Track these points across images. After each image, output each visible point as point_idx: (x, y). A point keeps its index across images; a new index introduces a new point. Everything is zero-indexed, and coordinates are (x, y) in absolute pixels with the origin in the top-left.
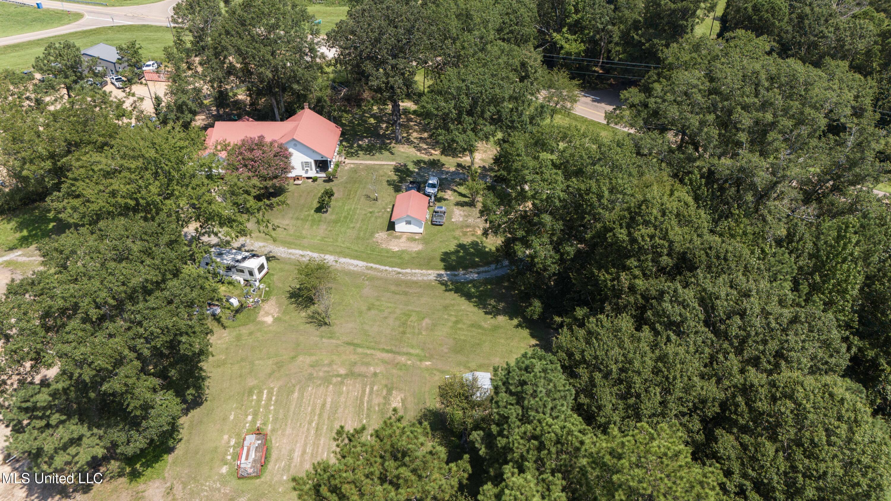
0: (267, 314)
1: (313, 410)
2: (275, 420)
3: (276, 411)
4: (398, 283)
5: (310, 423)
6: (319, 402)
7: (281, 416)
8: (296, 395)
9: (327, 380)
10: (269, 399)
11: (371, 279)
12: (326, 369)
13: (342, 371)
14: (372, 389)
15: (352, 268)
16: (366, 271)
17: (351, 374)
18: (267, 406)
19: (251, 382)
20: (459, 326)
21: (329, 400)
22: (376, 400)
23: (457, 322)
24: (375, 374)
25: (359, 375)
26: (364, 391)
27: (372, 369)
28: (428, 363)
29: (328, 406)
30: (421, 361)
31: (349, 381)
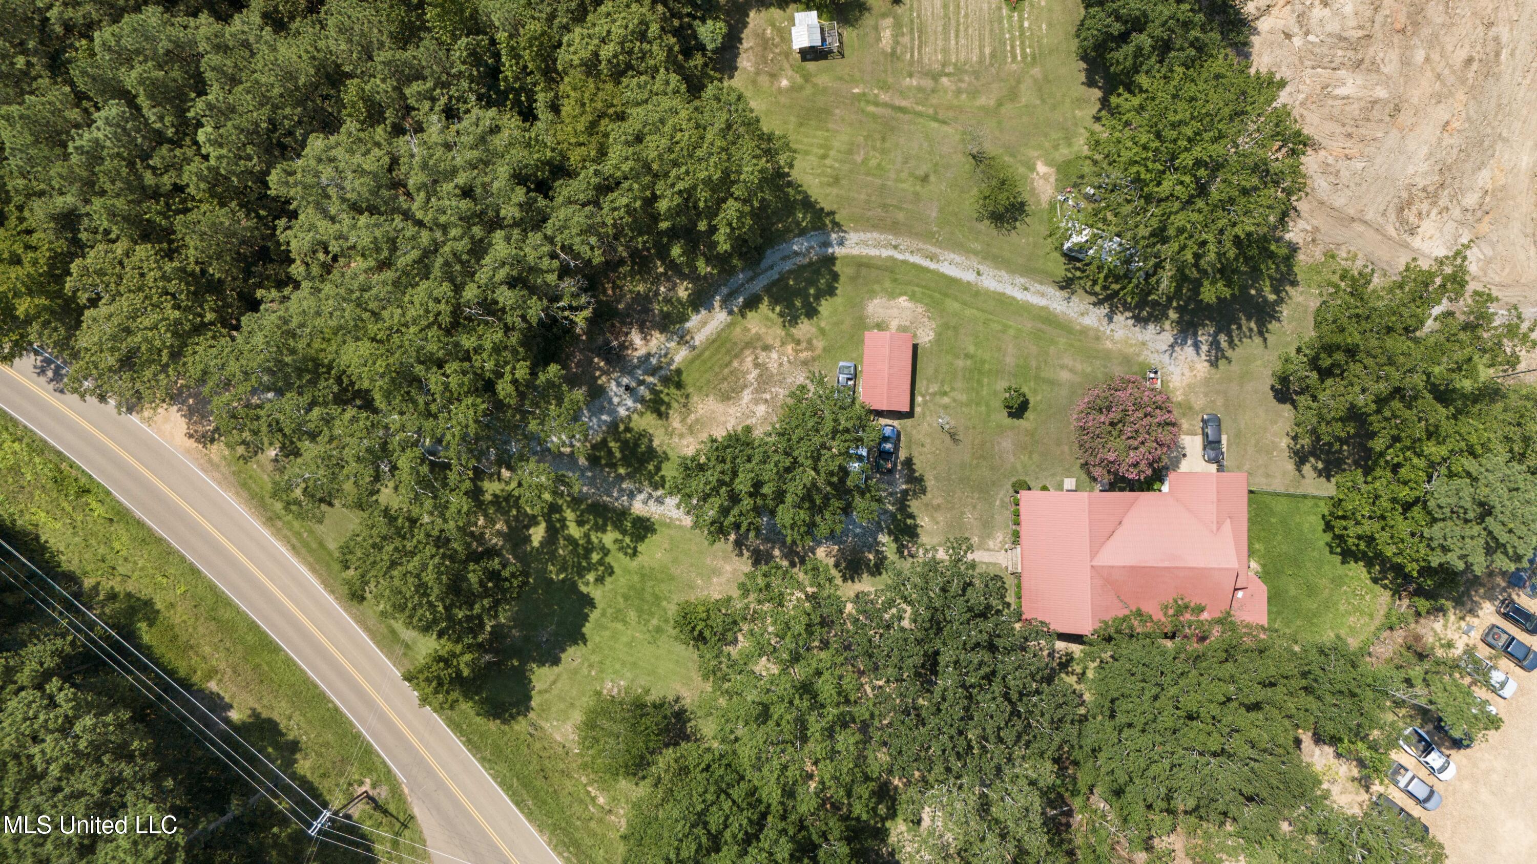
0: (1045, 177)
1: (966, 30)
2: (1000, 22)
3: (1002, 29)
4: (894, 228)
5: (966, 16)
6: (962, 41)
7: (996, 25)
8: (987, 51)
9: (959, 70)
10: (1013, 47)
11: (928, 236)
12: (963, 85)
13: (944, 80)
14: (912, 56)
15: (957, 258)
16: (938, 251)
17: (935, 77)
18: (1012, 39)
19: (1036, 71)
20: (822, 151)
21: (953, 42)
22: (906, 40)
23: (824, 157)
24: (911, 75)
25: (926, 74)
26: (919, 52)
27: (915, 83)
28: (856, 91)
29: (952, 35)
30: (864, 94)
31: (936, 67)
